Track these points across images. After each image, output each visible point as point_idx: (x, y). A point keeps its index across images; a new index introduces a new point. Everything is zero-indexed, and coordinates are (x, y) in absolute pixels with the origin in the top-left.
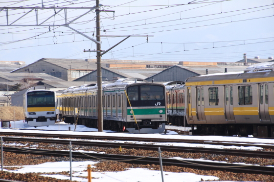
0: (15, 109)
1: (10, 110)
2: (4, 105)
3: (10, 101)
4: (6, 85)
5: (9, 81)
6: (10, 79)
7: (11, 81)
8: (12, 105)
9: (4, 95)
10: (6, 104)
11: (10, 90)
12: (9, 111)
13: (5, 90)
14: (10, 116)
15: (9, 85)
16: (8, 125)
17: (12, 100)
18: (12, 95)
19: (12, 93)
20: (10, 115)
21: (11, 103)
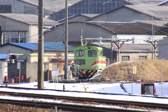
0: (163, 64)
1: (156, 65)
2: (146, 57)
3: (156, 50)
4: (150, 26)
5: (155, 18)
6: (157, 16)
7: (159, 19)
8: (159, 57)
9: (147, 41)
10: (150, 55)
11: (156, 34)
12: (154, 67)
13: (149, 33)
14: (155, 75)
15: (154, 26)
16: (152, 91)
17: (159, 49)
18: (160, 42)
19: (160, 37)
20: (156, 73)
21: (157, 54)
